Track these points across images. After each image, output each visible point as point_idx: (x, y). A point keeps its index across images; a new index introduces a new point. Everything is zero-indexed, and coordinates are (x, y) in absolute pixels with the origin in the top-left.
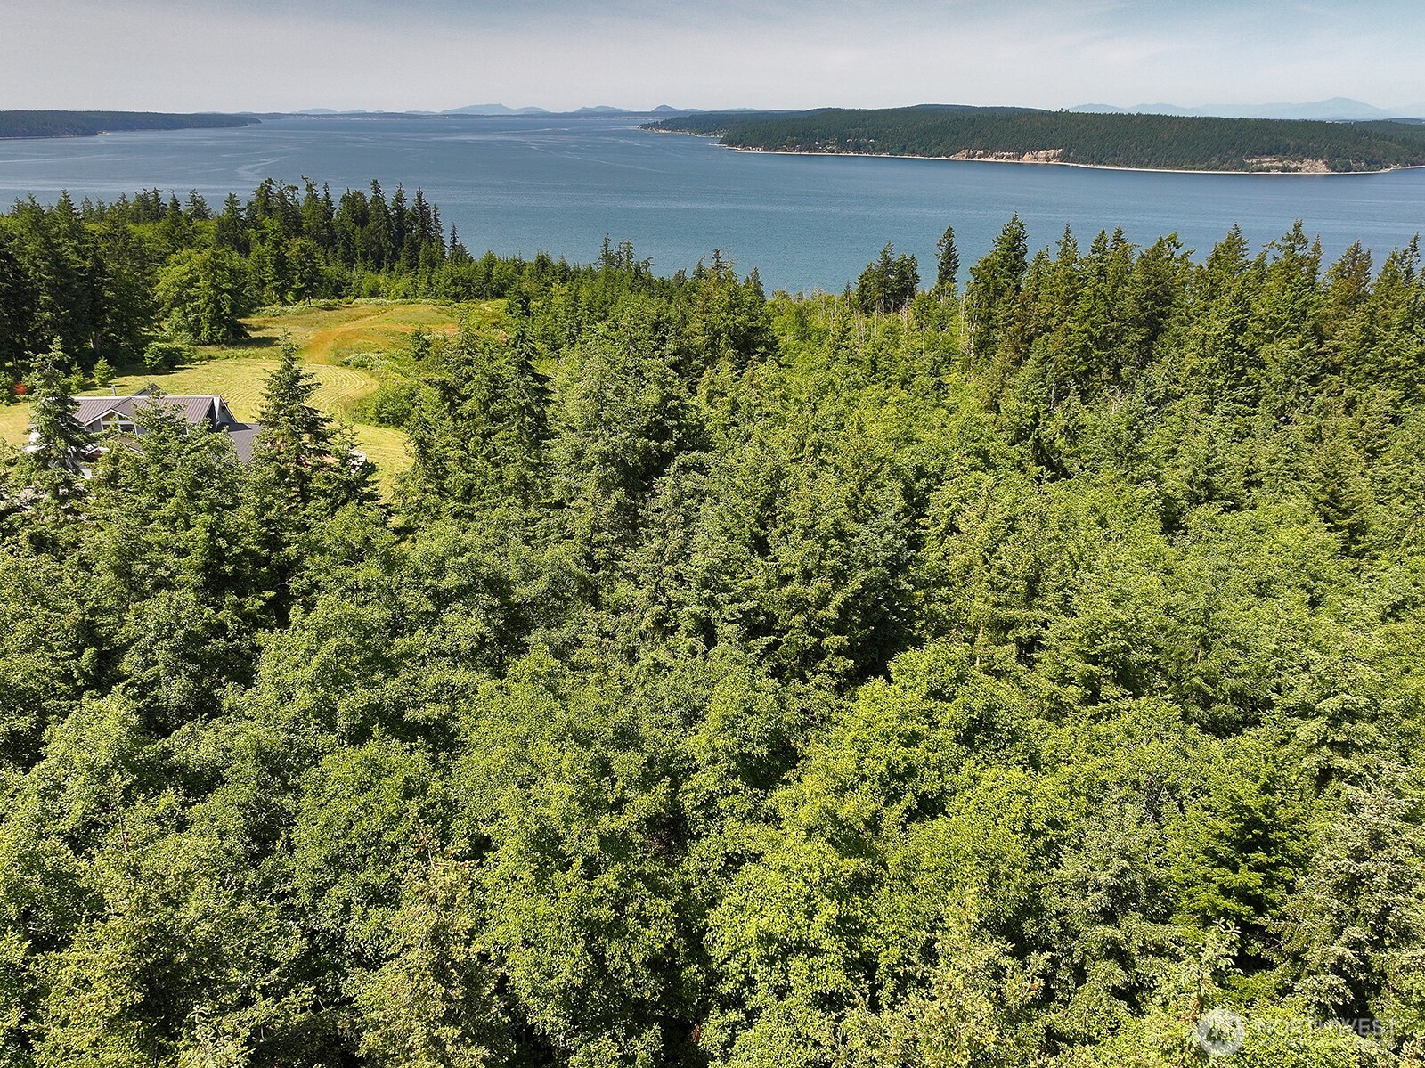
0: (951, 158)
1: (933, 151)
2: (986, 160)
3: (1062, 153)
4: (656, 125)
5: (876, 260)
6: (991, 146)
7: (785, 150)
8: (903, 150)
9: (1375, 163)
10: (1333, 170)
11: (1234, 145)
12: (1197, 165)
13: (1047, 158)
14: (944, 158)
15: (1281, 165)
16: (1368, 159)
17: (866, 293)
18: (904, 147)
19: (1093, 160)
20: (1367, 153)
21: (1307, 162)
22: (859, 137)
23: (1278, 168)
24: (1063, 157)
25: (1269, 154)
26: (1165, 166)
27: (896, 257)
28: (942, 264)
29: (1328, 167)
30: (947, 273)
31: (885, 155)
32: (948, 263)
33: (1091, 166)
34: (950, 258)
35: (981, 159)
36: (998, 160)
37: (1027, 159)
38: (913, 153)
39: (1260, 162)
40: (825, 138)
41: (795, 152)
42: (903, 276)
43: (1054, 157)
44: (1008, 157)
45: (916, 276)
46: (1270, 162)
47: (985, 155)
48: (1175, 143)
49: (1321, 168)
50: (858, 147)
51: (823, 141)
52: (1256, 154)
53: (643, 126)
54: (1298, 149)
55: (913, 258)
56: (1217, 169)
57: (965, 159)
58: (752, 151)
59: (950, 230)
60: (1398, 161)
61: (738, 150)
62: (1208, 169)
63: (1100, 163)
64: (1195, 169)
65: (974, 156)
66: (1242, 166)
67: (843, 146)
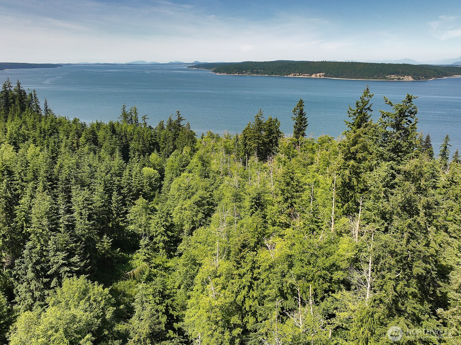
0: (288, 76)
1: (282, 74)
2: (300, 76)
3: (325, 74)
4: (192, 67)
5: (253, 122)
6: (301, 72)
7: (234, 74)
8: (272, 74)
9: (427, 77)
10: (414, 79)
11: (381, 71)
12: (370, 78)
13: (320, 76)
14: (286, 76)
15: (397, 78)
16: (425, 76)
17: (247, 141)
18: (273, 73)
19: (335, 76)
20: (425, 74)
21: (406, 77)
22: (258, 70)
23: (396, 79)
24: (325, 76)
25: (393, 74)
26: (359, 78)
27: (265, 120)
28: (296, 124)
29: (412, 78)
30: (300, 130)
31: (266, 75)
32: (300, 124)
33: (335, 78)
34: (302, 120)
35: (298, 76)
36: (304, 77)
37: (313, 76)
38: (276, 74)
39: (391, 77)
40: (246, 70)
41: (237, 74)
42: (270, 132)
43: (322, 75)
44: (307, 76)
45: (278, 132)
46: (394, 77)
47: (300, 75)
48: (362, 71)
49: (410, 79)
50: (257, 73)
51: (246, 71)
52: (389, 74)
53: (188, 67)
54: (402, 73)
55: (276, 120)
56: (376, 79)
57: (293, 76)
58: (223, 74)
59: (301, 102)
60: (434, 77)
61: (218, 74)
62: (373, 79)
63: (337, 77)
64: (369, 79)
65: (296, 75)
66: (385, 78)
67: (253, 72)
